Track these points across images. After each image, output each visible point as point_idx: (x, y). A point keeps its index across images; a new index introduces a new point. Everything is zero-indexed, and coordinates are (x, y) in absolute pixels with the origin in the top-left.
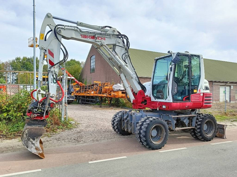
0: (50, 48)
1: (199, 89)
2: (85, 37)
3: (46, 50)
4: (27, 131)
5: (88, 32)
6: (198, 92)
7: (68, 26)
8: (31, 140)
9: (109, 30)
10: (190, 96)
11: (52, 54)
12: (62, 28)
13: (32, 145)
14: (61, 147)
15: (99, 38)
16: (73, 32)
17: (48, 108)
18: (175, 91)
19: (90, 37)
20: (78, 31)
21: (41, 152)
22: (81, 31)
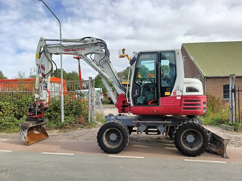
0: (42, 64)
1: (174, 90)
2: (67, 50)
3: (39, 66)
4: (20, 124)
5: (69, 46)
6: (172, 94)
7: (53, 45)
8: (22, 131)
9: (88, 40)
10: (158, 99)
11: (43, 68)
12: (49, 47)
13: (23, 135)
14: (58, 140)
15: (80, 49)
16: (58, 49)
17: (38, 109)
18: (136, 94)
19: (72, 50)
20: (61, 47)
21: (27, 141)
22: (63, 46)
